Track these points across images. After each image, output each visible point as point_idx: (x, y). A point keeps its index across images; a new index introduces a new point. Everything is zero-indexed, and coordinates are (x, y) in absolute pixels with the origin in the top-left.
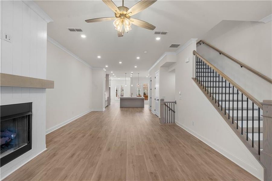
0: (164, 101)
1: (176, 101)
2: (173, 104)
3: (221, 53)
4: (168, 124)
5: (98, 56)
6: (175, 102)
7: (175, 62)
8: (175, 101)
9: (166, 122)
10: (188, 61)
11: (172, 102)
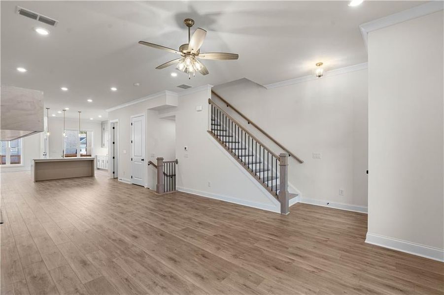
0: (164, 161)
1: (177, 160)
2: (173, 163)
3: (228, 105)
4: (168, 193)
5: (19, 67)
6: (177, 162)
7: (176, 107)
8: (175, 160)
9: (166, 190)
10: (201, 109)
11: (172, 162)
